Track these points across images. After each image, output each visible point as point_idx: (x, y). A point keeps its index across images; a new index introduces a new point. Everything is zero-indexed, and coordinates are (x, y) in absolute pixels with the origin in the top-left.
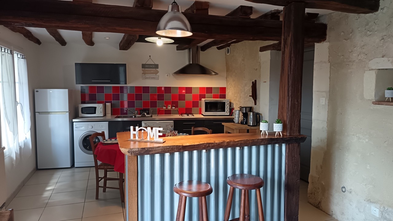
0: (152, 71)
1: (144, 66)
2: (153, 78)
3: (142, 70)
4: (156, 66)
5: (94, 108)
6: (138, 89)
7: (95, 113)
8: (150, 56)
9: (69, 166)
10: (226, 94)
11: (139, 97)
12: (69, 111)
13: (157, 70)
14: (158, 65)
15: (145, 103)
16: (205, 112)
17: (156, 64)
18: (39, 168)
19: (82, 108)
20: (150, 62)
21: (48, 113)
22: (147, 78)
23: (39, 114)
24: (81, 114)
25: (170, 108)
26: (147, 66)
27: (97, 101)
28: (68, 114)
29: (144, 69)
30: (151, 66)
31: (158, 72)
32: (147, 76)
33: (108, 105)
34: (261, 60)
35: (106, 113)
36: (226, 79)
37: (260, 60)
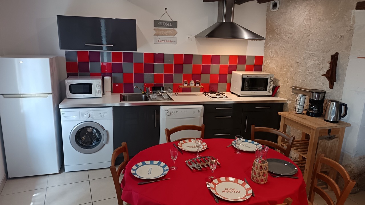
0: (168, 32)
1: (157, 23)
2: (169, 41)
3: (154, 29)
4: (174, 24)
5: (88, 85)
6: (148, 56)
7: (90, 93)
8: (166, 9)
9: (58, 172)
10: (263, 65)
11: (149, 69)
12: (52, 92)
13: (175, 30)
14: (177, 22)
15: (158, 77)
16: (242, 91)
17: (174, 20)
18: (10, 176)
19: (70, 86)
20: (166, 18)
21: (19, 96)
22: (161, 41)
23: (4, 97)
24: (69, 94)
25: (193, 85)
26: (162, 24)
27: (90, 73)
28: (51, 96)
29: (157, 28)
30: (168, 24)
31: (176, 33)
32: (162, 38)
33: (108, 79)
34: (354, 22)
35: (105, 90)
36: (264, 45)
37: (352, 23)
